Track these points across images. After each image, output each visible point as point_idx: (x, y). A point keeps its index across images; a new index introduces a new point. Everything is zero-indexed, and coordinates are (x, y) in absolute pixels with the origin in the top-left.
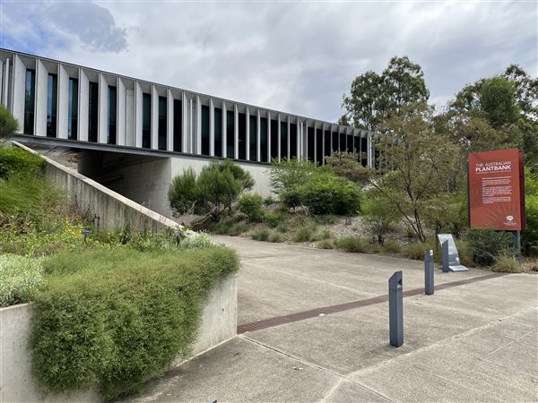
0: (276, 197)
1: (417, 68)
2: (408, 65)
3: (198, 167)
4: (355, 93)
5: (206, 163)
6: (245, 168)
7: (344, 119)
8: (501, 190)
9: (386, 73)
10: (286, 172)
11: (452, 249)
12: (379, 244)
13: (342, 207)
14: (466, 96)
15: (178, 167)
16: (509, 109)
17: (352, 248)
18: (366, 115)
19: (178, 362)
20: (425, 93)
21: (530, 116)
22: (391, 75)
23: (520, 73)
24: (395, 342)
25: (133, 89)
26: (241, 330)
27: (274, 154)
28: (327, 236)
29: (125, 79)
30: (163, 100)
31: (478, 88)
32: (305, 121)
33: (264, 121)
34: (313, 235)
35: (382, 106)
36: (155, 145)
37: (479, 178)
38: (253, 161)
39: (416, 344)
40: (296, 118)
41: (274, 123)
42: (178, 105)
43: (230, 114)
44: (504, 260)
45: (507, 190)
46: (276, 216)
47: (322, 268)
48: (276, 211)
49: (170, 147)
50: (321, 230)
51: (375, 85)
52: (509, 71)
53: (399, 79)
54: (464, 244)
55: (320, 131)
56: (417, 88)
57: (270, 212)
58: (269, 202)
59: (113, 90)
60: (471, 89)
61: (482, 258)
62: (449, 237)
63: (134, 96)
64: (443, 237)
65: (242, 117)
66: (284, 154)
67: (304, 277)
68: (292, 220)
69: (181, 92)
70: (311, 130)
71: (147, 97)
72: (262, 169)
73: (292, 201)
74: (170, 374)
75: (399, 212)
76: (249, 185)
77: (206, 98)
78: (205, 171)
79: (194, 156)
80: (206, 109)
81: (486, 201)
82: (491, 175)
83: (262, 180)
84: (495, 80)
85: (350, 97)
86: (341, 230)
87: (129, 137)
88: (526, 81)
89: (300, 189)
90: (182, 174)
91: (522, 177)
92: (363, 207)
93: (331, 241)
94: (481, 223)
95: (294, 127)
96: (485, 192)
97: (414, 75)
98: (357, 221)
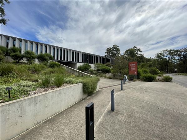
0: (95, 70)
1: (118, 47)
2: (116, 46)
3: (82, 64)
4: (107, 51)
5: (83, 64)
6: (90, 64)
7: (105, 55)
8: (134, 68)
9: (113, 47)
10: (97, 65)
11: (127, 78)
12: (114, 77)
13: (107, 71)
14: (126, 52)
15: (78, 65)
16: (134, 54)
17: (110, 78)
18: (109, 55)
19: (95, 92)
20: (119, 51)
21: (138, 55)
22: (114, 48)
23: (136, 48)
24: (122, 89)
25: (71, 51)
26: (100, 89)
27: (95, 62)
28: (105, 76)
29: (69, 50)
30: (76, 53)
31: (129, 50)
32: (100, 56)
33: (93, 56)
34: (103, 76)
35: (112, 53)
36: (74, 61)
37: (130, 66)
38: (91, 63)
39: (124, 90)
40: (98, 56)
41: (94, 57)
42: (78, 54)
43: (87, 55)
44: (135, 79)
45: (135, 68)
46: (96, 73)
47: (107, 81)
48: (96, 72)
49: (77, 61)
50: (104, 75)
51: (110, 49)
52: (134, 47)
53: (115, 49)
54: (128, 77)
55: (102, 58)
56: (118, 50)
57: (95, 72)
58: (94, 71)
59: (67, 51)
60: (127, 50)
61: (131, 79)
62: (126, 76)
63: (71, 52)
64: (125, 76)
65: (89, 56)
66: (96, 62)
67: (104, 82)
68: (99, 74)
69: (79, 51)
70: (101, 58)
71: (73, 53)
72: (93, 65)
73: (99, 70)
74: (94, 93)
75: (118, 72)
76: (91, 68)
77: (83, 53)
78: (83, 65)
79: (81, 63)
80: (83, 54)
81: (131, 70)
82: (132, 66)
83: (93, 67)
84: (132, 49)
85: (106, 52)
86: (108, 75)
87: (70, 59)
88: (137, 49)
89: (100, 68)
90: (79, 66)
91: (137, 67)
92: (111, 71)
93: (106, 77)
94: (131, 74)
95: (98, 57)
96: (131, 69)
97: (118, 48)
98: (110, 74)
